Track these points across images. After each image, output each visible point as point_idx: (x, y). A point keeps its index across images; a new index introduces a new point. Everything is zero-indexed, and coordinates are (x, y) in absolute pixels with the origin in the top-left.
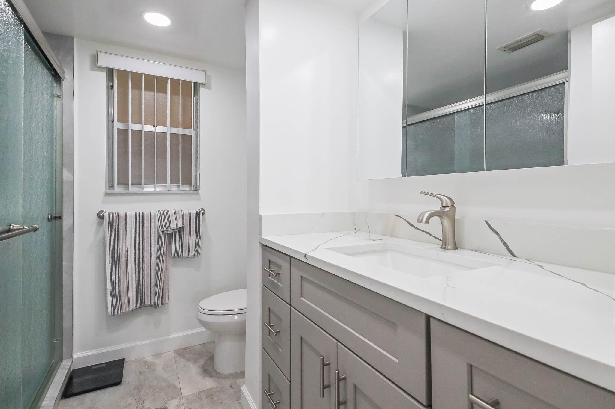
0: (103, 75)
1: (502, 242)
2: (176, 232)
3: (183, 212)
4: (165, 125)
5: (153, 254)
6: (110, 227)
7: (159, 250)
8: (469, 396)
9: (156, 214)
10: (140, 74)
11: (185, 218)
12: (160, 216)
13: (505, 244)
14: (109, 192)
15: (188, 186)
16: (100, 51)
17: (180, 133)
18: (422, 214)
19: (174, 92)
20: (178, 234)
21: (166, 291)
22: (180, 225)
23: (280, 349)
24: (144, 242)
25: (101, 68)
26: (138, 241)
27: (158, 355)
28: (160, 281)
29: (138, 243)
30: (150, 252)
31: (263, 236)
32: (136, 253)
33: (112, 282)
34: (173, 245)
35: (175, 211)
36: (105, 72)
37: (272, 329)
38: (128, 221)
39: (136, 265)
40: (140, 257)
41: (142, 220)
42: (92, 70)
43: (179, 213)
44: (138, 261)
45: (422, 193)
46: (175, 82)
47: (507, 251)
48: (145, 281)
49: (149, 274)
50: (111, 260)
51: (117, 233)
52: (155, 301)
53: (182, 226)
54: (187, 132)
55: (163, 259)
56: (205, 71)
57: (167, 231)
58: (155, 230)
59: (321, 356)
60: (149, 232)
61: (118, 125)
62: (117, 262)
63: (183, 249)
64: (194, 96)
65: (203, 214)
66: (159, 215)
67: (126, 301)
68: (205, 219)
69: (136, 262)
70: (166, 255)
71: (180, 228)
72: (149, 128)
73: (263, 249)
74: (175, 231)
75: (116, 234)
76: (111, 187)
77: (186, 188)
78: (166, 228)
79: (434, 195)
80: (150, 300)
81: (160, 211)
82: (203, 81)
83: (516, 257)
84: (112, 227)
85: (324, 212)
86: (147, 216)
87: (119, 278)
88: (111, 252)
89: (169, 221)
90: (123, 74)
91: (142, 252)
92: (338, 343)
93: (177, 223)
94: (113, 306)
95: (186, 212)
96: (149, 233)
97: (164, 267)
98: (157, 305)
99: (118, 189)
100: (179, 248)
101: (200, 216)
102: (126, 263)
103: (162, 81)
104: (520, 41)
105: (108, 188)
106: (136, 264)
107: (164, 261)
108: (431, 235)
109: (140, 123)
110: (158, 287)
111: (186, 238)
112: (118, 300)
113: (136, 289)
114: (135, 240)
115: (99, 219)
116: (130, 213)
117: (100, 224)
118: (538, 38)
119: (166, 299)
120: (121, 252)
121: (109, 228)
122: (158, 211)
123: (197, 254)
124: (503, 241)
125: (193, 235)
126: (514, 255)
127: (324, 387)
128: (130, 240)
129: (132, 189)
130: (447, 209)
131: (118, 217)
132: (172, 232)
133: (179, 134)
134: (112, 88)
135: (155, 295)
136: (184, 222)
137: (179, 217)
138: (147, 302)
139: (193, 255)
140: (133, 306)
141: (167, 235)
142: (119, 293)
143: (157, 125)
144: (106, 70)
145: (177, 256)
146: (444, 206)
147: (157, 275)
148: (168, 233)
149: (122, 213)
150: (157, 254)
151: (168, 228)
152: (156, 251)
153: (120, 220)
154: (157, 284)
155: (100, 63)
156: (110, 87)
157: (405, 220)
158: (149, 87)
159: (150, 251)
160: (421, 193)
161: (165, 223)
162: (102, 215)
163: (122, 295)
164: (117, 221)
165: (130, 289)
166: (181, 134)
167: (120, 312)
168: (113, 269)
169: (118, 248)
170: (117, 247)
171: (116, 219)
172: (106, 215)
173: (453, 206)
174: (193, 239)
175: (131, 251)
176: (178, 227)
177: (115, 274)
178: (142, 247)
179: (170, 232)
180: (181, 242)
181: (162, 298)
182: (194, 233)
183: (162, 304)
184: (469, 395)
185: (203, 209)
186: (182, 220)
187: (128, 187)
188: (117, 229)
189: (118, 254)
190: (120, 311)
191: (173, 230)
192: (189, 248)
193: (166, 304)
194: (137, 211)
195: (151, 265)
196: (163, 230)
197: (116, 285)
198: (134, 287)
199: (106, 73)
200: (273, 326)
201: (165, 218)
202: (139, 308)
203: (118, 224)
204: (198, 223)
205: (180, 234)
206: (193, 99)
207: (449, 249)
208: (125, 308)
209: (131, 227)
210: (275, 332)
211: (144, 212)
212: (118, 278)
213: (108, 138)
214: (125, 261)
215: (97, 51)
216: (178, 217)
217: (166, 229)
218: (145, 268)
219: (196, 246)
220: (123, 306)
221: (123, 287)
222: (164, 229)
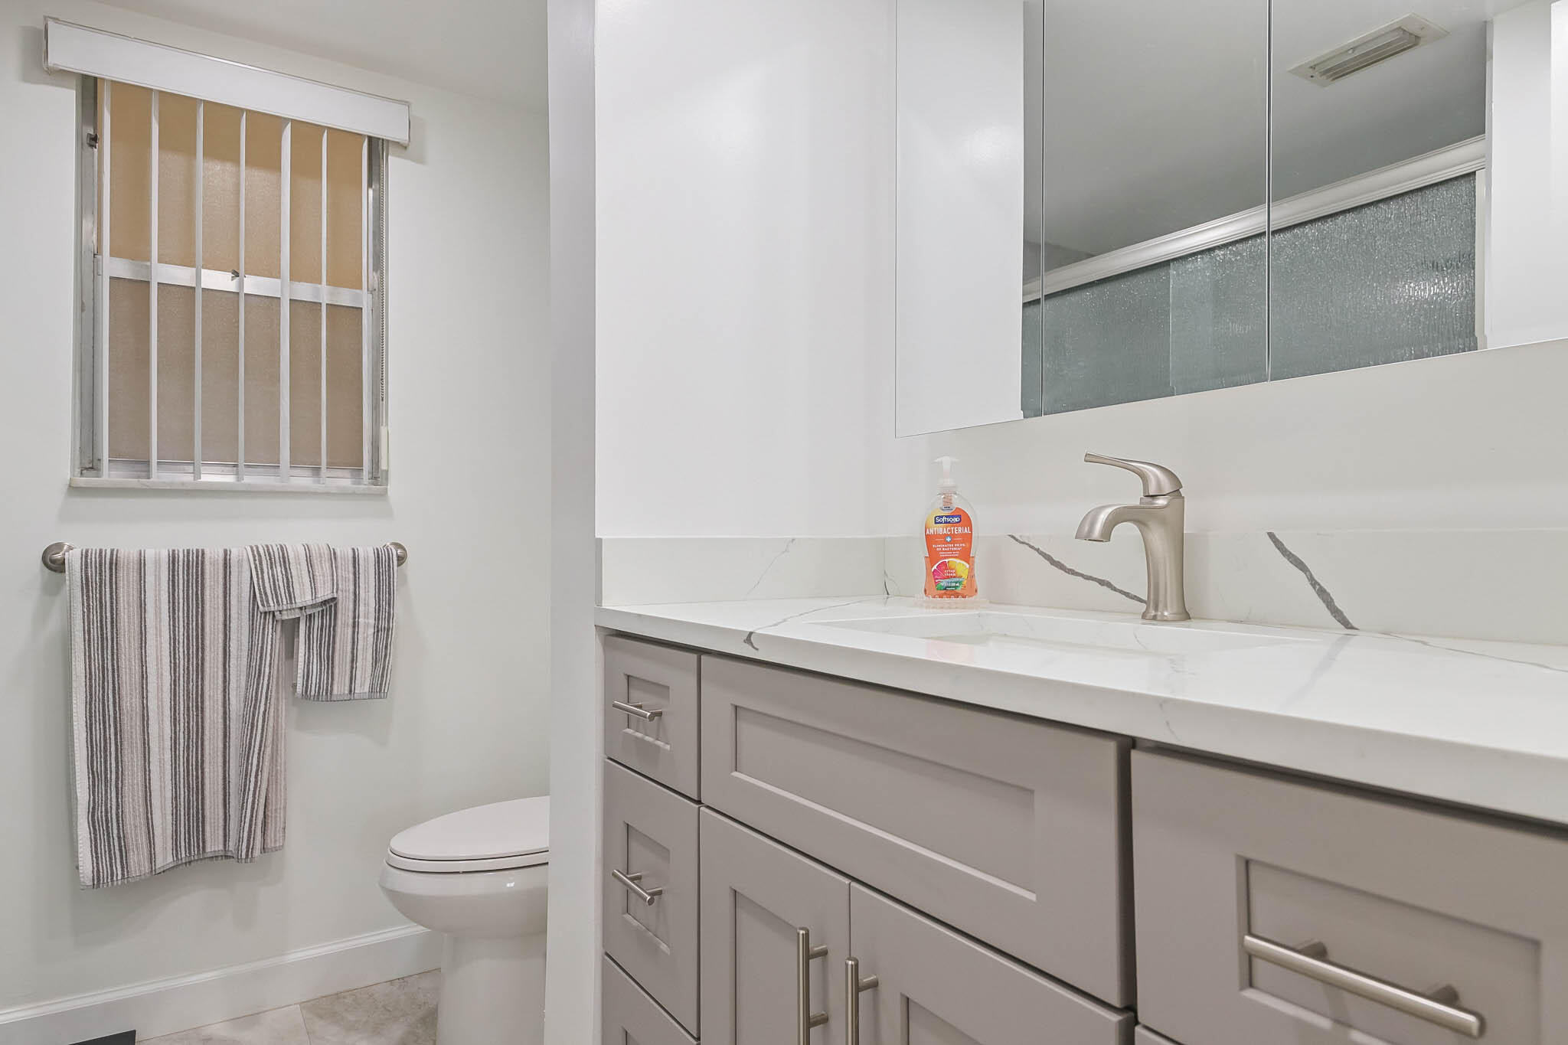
0: (68, 98)
1: (1314, 588)
2: (310, 615)
3: (335, 553)
4: (273, 272)
5: (233, 685)
6: (88, 596)
7: (255, 674)
8: (1241, 941)
9: (245, 555)
10: (192, 102)
11: (339, 571)
12: (257, 562)
13: (1322, 593)
14: (83, 481)
15: (347, 473)
16: (57, 19)
17: (325, 300)
18: (1092, 517)
19: (305, 167)
20: (317, 623)
21: (276, 810)
22: (324, 594)
23: (664, 947)
24: (203, 649)
25: (60, 75)
26: (181, 645)
27: (250, 1019)
28: (256, 777)
29: (181, 650)
30: (225, 681)
31: (606, 605)
32: (175, 682)
33: (94, 778)
34: (301, 659)
35: (307, 548)
36: (72, 89)
37: (640, 887)
38: (150, 579)
39: (175, 721)
40: (188, 698)
41: (197, 578)
42: (26, 78)
43: (321, 556)
44: (182, 709)
45: (1090, 458)
46: (307, 133)
47: (1328, 613)
48: (207, 775)
49: (220, 754)
50: (90, 705)
51: (112, 618)
52: (240, 840)
53: (330, 597)
54: (345, 297)
55: (266, 704)
56: (407, 104)
57: (280, 611)
58: (240, 609)
59: (802, 929)
60: (221, 613)
61: (114, 267)
62: (111, 713)
63: (332, 673)
64: (370, 185)
65: (401, 560)
66: (255, 560)
67: (143, 839)
68: (404, 580)
69: (175, 711)
70: (277, 692)
71: (324, 603)
72: (217, 280)
73: (606, 645)
74: (308, 613)
75: (109, 620)
76: (87, 469)
77: (343, 481)
78: (278, 602)
79: (1124, 464)
80: (221, 838)
81: (257, 548)
82: (402, 136)
83: (1352, 628)
84: (94, 594)
85: (791, 537)
86: (214, 563)
87: (117, 763)
88: (90, 679)
89: (288, 579)
90: (134, 97)
91: (197, 682)
92: (854, 884)
93: (314, 590)
94: (97, 858)
95: (344, 551)
96: (221, 619)
97: (270, 730)
98: (247, 851)
99: (110, 475)
100: (321, 669)
101: (389, 566)
102: (143, 715)
103: (266, 126)
104: (1354, 49)
105: (78, 471)
106: (175, 719)
107: (272, 710)
108: (1115, 589)
109: (188, 261)
110: (251, 793)
111: (344, 633)
112: (115, 836)
113: (176, 800)
114: (174, 640)
115: (47, 571)
116: (157, 553)
117: (51, 590)
118: (1405, 40)
119: (275, 836)
120: (125, 677)
121: (85, 598)
122: (252, 548)
123: (379, 689)
124: (1318, 587)
125: (367, 625)
126: (1347, 625)
127: (810, 1023)
128: (157, 641)
129: (160, 477)
130: (1161, 502)
131: (114, 564)
132: (297, 614)
133: (320, 304)
134: (93, 143)
135: (241, 821)
136: (337, 585)
137: (322, 568)
138: (214, 845)
139: (366, 690)
140: (165, 858)
141: (282, 626)
142: (117, 814)
143: (248, 272)
144: (74, 82)
145: (313, 693)
146: (1151, 494)
147: (247, 756)
148: (285, 617)
149: (128, 551)
150: (247, 685)
151: (285, 603)
152: (243, 679)
153: (120, 574)
154: (245, 786)
155: (58, 57)
156: (85, 140)
157: (1038, 550)
158: (221, 149)
159: (225, 676)
160: (1088, 458)
161: (275, 587)
162: (59, 556)
163: (129, 820)
164: (111, 575)
165: (156, 802)
166: (327, 304)
167: (120, 877)
168: (97, 735)
169: (113, 665)
170: (110, 661)
171: (108, 571)
172: (73, 559)
173: (1176, 493)
174: (365, 639)
175: (160, 676)
176: (319, 600)
177: (105, 751)
178: (197, 664)
179: (290, 617)
180: (328, 650)
181: (264, 833)
182: (372, 621)
183: (264, 849)
184: (1243, 938)
185: (398, 546)
186: (329, 578)
187: (149, 471)
188: (112, 603)
189: (114, 687)
190: (123, 875)
191: (301, 608)
192: (352, 668)
193: (276, 849)
194: (181, 549)
195: (225, 725)
196: (266, 609)
197: (106, 786)
198: (169, 795)
199: (75, 92)
200: (639, 878)
201: (272, 571)
202: (186, 863)
203: (116, 589)
204: (385, 588)
205: (322, 623)
206: (368, 195)
207: (1165, 618)
208: (138, 862)
209: (158, 601)
210: (649, 894)
211: (203, 551)
212: (113, 765)
213: (79, 305)
214: (139, 710)
215: (45, 17)
216: (317, 567)
217: (279, 605)
218: (207, 732)
219: (376, 661)
220: (133, 858)
221: (133, 795)
222: (272, 604)
